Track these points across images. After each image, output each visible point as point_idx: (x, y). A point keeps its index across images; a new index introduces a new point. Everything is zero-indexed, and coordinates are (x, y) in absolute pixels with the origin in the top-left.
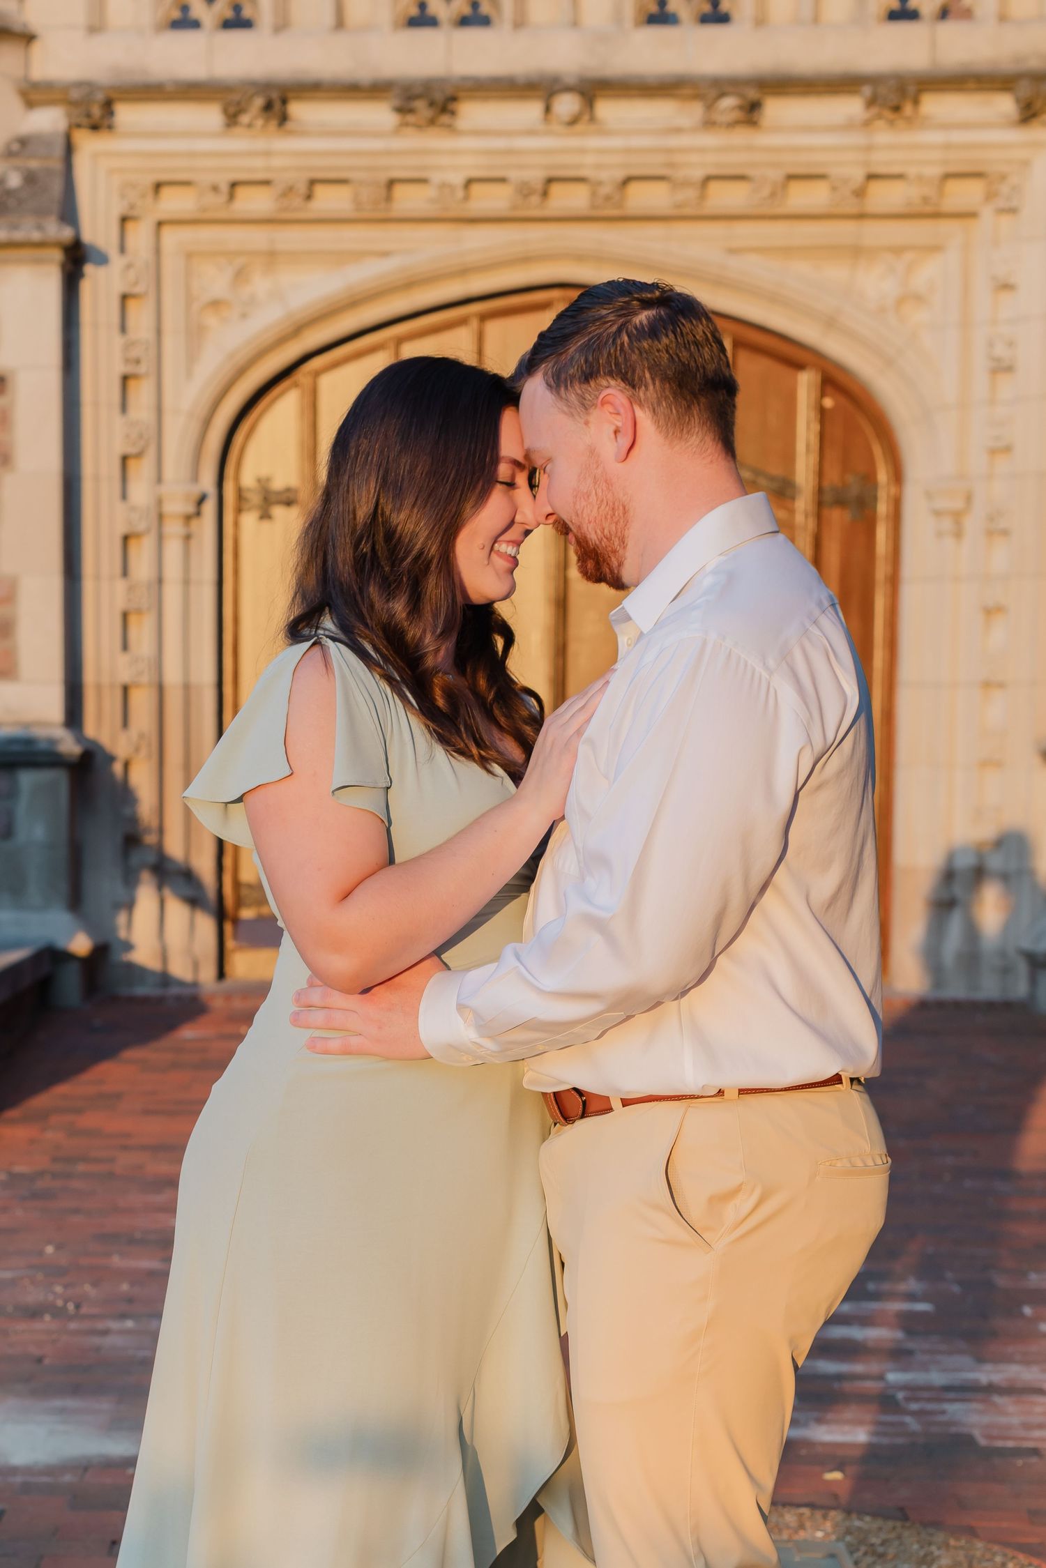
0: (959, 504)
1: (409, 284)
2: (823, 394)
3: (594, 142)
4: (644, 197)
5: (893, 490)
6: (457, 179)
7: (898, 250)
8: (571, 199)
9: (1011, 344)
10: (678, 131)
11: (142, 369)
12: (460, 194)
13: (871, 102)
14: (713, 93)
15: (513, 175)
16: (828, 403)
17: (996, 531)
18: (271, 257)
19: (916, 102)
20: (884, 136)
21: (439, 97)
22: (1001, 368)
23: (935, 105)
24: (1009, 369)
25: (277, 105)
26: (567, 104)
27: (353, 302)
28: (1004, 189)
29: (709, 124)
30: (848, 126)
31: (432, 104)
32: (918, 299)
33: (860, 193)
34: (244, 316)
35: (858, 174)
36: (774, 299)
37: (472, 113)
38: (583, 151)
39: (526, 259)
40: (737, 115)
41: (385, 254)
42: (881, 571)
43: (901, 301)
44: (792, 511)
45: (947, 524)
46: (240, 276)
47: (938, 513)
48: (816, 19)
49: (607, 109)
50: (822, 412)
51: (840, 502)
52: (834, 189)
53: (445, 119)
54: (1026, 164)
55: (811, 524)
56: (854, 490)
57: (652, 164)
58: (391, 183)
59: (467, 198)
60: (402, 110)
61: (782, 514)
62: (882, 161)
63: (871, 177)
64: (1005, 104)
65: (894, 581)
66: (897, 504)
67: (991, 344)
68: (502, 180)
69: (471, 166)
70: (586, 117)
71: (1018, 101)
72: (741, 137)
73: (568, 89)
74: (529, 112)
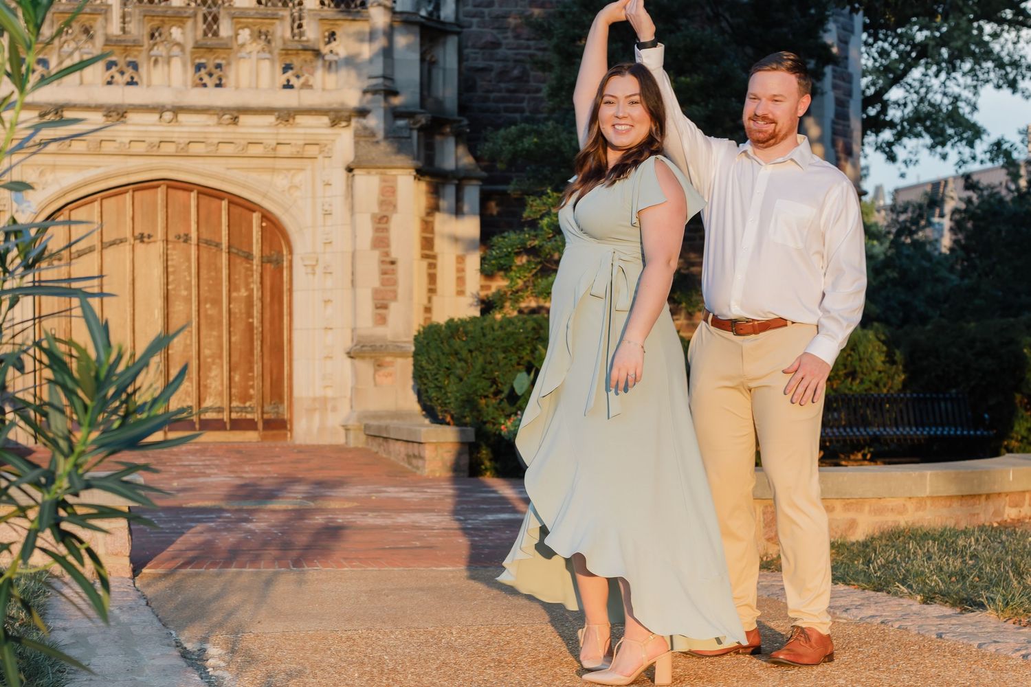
0: (314, 263)
1: (107, 178)
2: (262, 222)
3: (177, 129)
4: (196, 149)
5: (289, 257)
6: (127, 141)
7: (289, 170)
8: (169, 148)
9: (330, 205)
10: (208, 126)
11: (6, 208)
12: (127, 146)
13: (278, 119)
14: (221, 113)
15: (148, 140)
16: (264, 224)
17: (327, 272)
18: (54, 167)
19: (294, 118)
20: (283, 130)
21: (121, 112)
22: (327, 214)
23: (300, 119)
24: (330, 214)
25: (60, 113)
26: (168, 116)
27: (86, 184)
28: (326, 149)
29: (220, 124)
30: (270, 126)
31: (118, 114)
32: (297, 187)
33: (274, 149)
34: (43, 189)
35: (274, 143)
36: (244, 186)
37: (133, 117)
38: (173, 132)
39: (151, 170)
40: (230, 121)
41: (98, 167)
42: (286, 287)
43: (290, 188)
44: (252, 265)
45: (309, 270)
46: (42, 173)
47: (305, 266)
48: (257, 88)
49: (182, 117)
50: (262, 227)
51: (270, 262)
52: (265, 148)
53: (123, 119)
54: (333, 141)
55: (260, 268)
56: (275, 257)
57: (200, 137)
58: (102, 141)
59: (129, 148)
60: (106, 116)
61: (248, 265)
62: (282, 138)
63: (278, 144)
64: (325, 120)
65: (290, 290)
66: (291, 262)
67: (323, 205)
68: (144, 141)
69: (131, 136)
70: (174, 120)
71: (330, 119)
72: (231, 128)
73: (168, 110)
74: (154, 117)
